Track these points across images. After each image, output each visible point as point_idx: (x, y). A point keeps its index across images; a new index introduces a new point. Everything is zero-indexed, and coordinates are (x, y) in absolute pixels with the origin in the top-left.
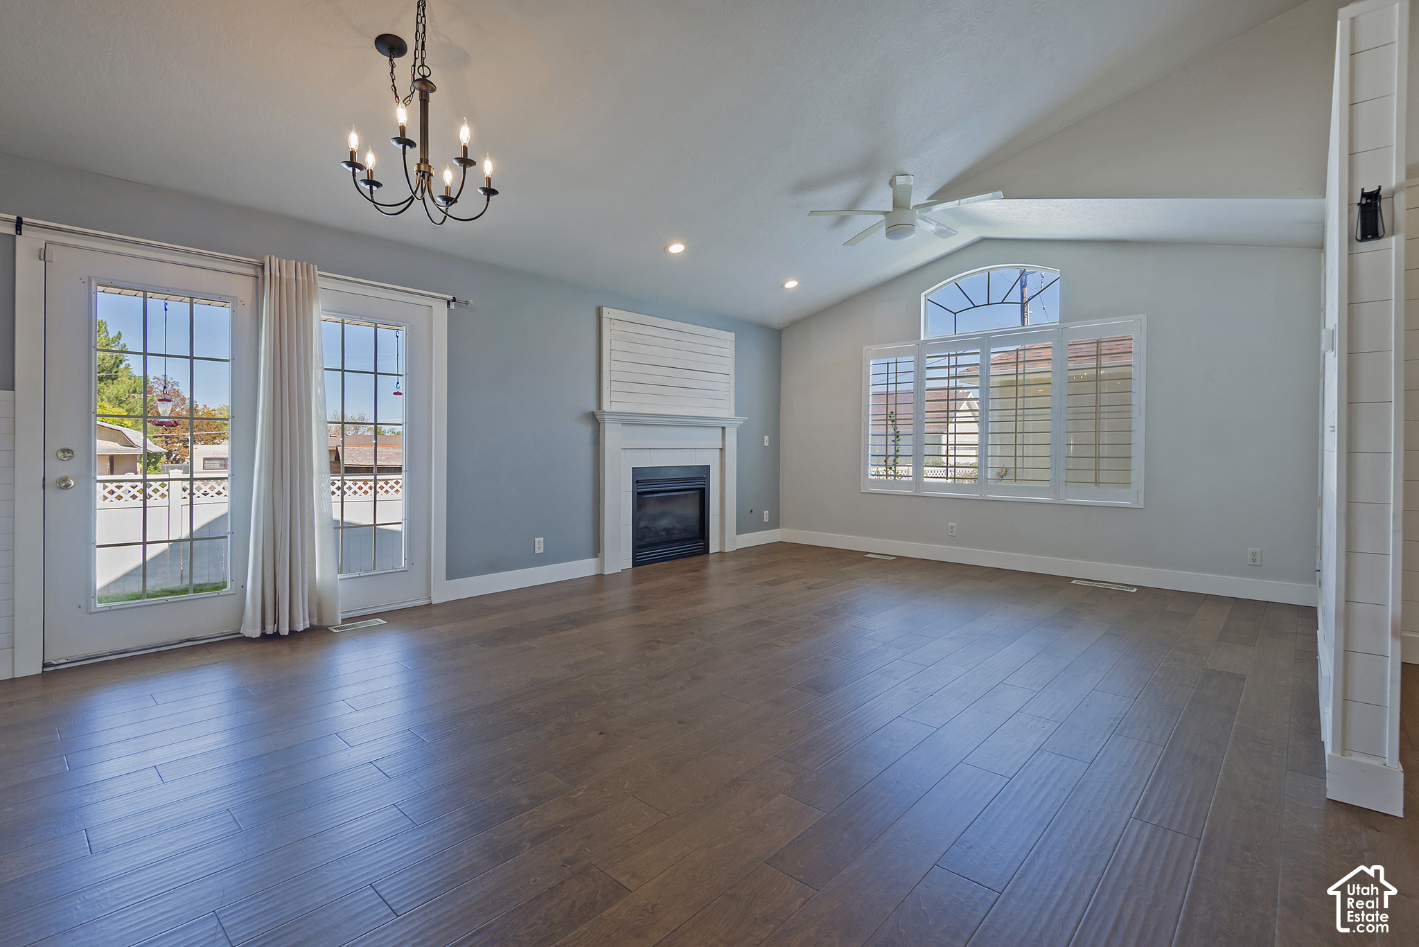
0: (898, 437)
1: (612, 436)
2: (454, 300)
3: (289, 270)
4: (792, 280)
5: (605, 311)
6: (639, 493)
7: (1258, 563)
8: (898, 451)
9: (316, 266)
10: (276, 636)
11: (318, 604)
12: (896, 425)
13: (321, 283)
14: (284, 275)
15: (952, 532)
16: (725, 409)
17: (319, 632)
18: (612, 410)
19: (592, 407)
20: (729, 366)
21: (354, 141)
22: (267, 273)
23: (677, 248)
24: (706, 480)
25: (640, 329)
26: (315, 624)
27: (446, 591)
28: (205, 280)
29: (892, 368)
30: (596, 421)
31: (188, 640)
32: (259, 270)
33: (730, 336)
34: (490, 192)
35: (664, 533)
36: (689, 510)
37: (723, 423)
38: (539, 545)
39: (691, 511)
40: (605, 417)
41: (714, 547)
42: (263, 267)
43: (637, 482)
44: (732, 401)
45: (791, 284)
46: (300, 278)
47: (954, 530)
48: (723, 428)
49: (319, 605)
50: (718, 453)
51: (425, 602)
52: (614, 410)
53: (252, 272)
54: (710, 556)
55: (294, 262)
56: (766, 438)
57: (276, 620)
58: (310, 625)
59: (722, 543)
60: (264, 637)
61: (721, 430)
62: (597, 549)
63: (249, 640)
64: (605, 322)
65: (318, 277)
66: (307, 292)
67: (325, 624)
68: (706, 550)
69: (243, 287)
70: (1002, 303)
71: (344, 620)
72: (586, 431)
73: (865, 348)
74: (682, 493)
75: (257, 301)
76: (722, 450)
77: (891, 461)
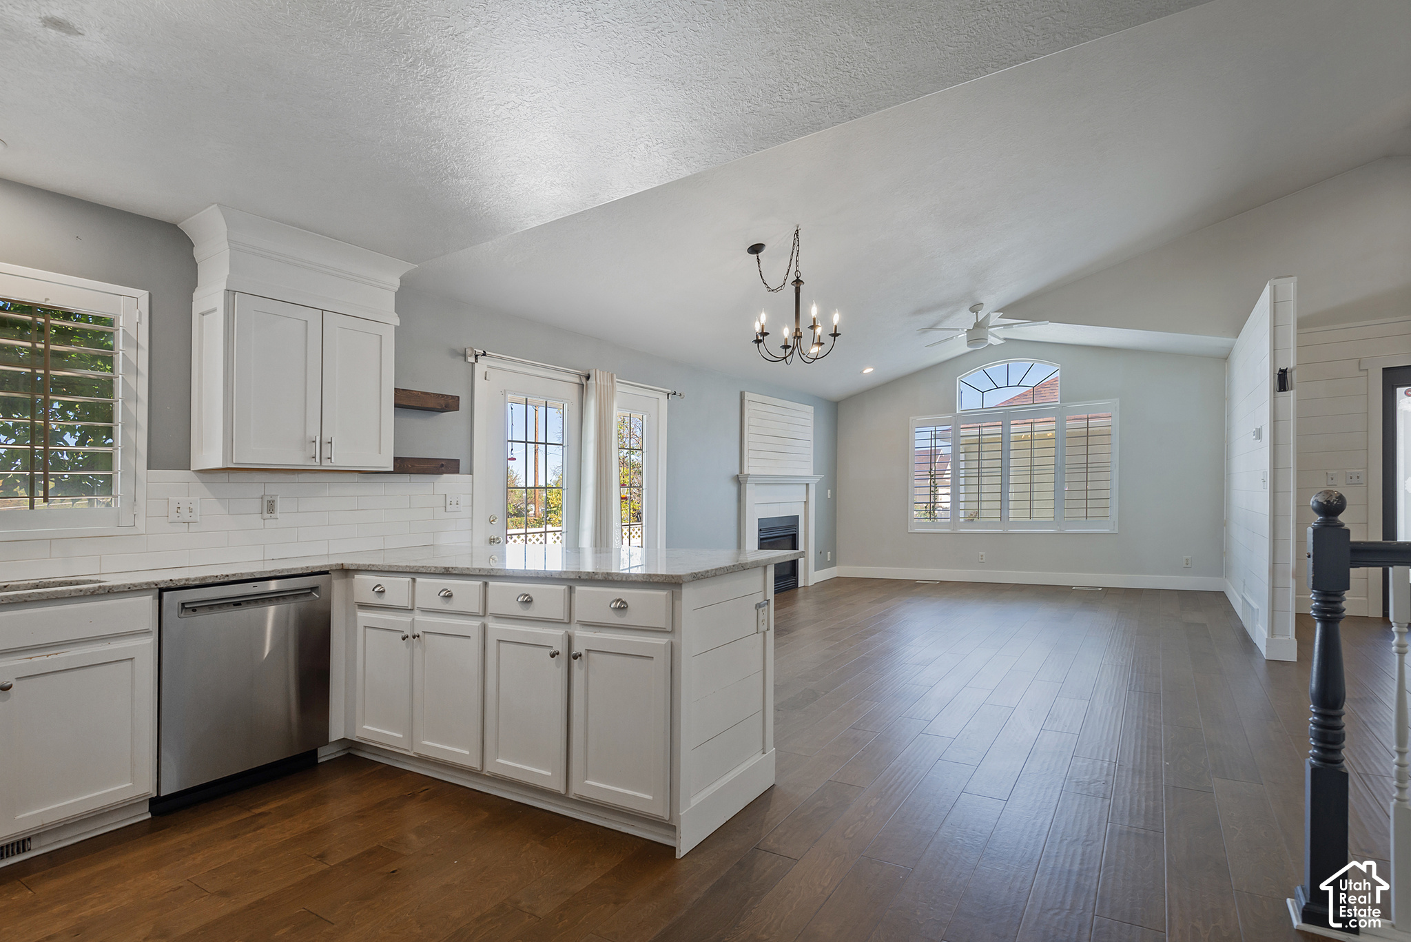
1: (749, 494)
4: (869, 367)
5: (746, 394)
6: (761, 539)
7: (1189, 566)
13: (619, 388)
15: (982, 559)
16: (808, 469)
19: (737, 472)
20: (810, 433)
24: (797, 528)
29: (933, 433)
30: (740, 482)
33: (811, 409)
37: (807, 481)
40: (745, 478)
41: (801, 582)
43: (760, 530)
44: (812, 462)
45: (868, 370)
46: (608, 385)
47: (984, 557)
48: (807, 485)
50: (804, 505)
52: (749, 473)
54: (799, 589)
56: (829, 491)
59: (806, 579)
61: (805, 486)
64: (746, 403)
65: (615, 382)
68: (796, 585)
70: (1018, 386)
72: (733, 489)
73: (911, 418)
74: (783, 538)
76: (806, 503)
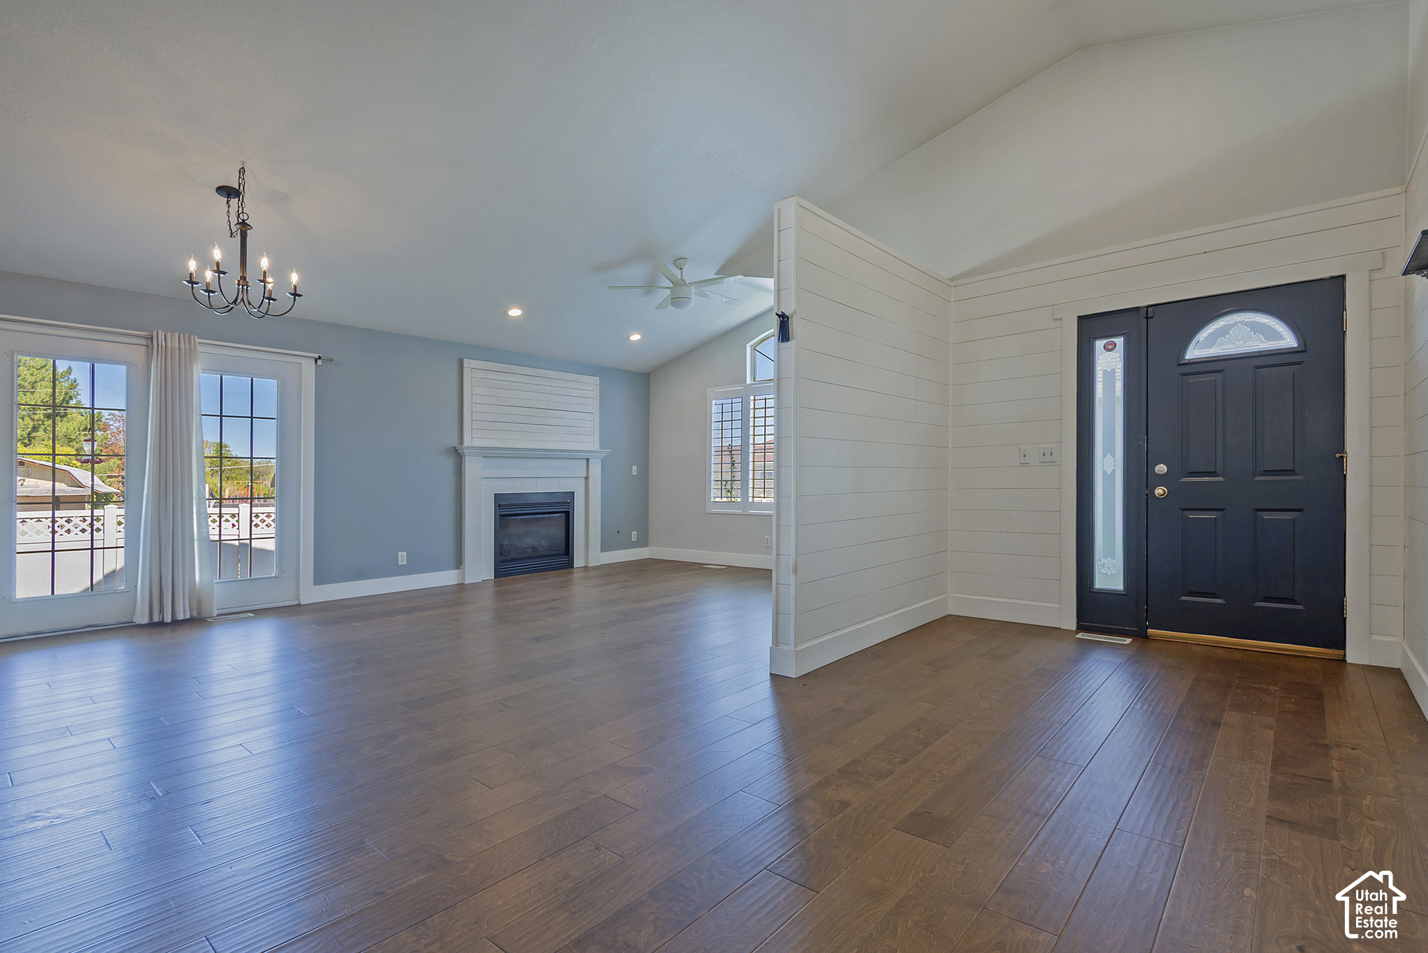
0: (733, 465)
1: (472, 468)
2: (320, 358)
3: (173, 341)
4: (637, 334)
5: (466, 361)
6: (501, 516)
8: (734, 477)
9: (196, 337)
10: (162, 624)
11: (197, 600)
12: (732, 455)
13: (200, 348)
14: (169, 344)
15: (767, 544)
16: (591, 443)
17: (198, 621)
18: (473, 445)
19: (455, 443)
20: (593, 405)
21: (192, 265)
22: (155, 343)
23: (515, 312)
24: (571, 504)
25: (501, 376)
26: (195, 615)
27: (314, 594)
28: (107, 348)
29: (728, 408)
30: (458, 455)
31: (90, 626)
32: (150, 341)
33: (595, 380)
34: (295, 295)
35: (530, 550)
36: (555, 530)
37: (587, 455)
38: (402, 558)
39: (558, 532)
40: (464, 451)
41: (578, 562)
42: (152, 339)
43: (499, 506)
44: (598, 436)
45: (635, 337)
46: (182, 346)
48: (588, 459)
49: (199, 602)
50: (583, 481)
51: (295, 603)
52: (475, 445)
53: (143, 342)
54: (574, 570)
55: (177, 334)
56: (635, 468)
57: (161, 610)
58: (191, 616)
59: (587, 560)
60: (152, 625)
61: (585, 461)
62: (459, 563)
63: (140, 626)
64: (466, 371)
65: (197, 344)
66: (191, 355)
67: (204, 615)
68: (570, 565)
69: (137, 354)
71: (218, 615)
72: (449, 463)
73: (709, 389)
74: (546, 516)
75: (148, 361)
76: (587, 478)
77: (727, 486)
